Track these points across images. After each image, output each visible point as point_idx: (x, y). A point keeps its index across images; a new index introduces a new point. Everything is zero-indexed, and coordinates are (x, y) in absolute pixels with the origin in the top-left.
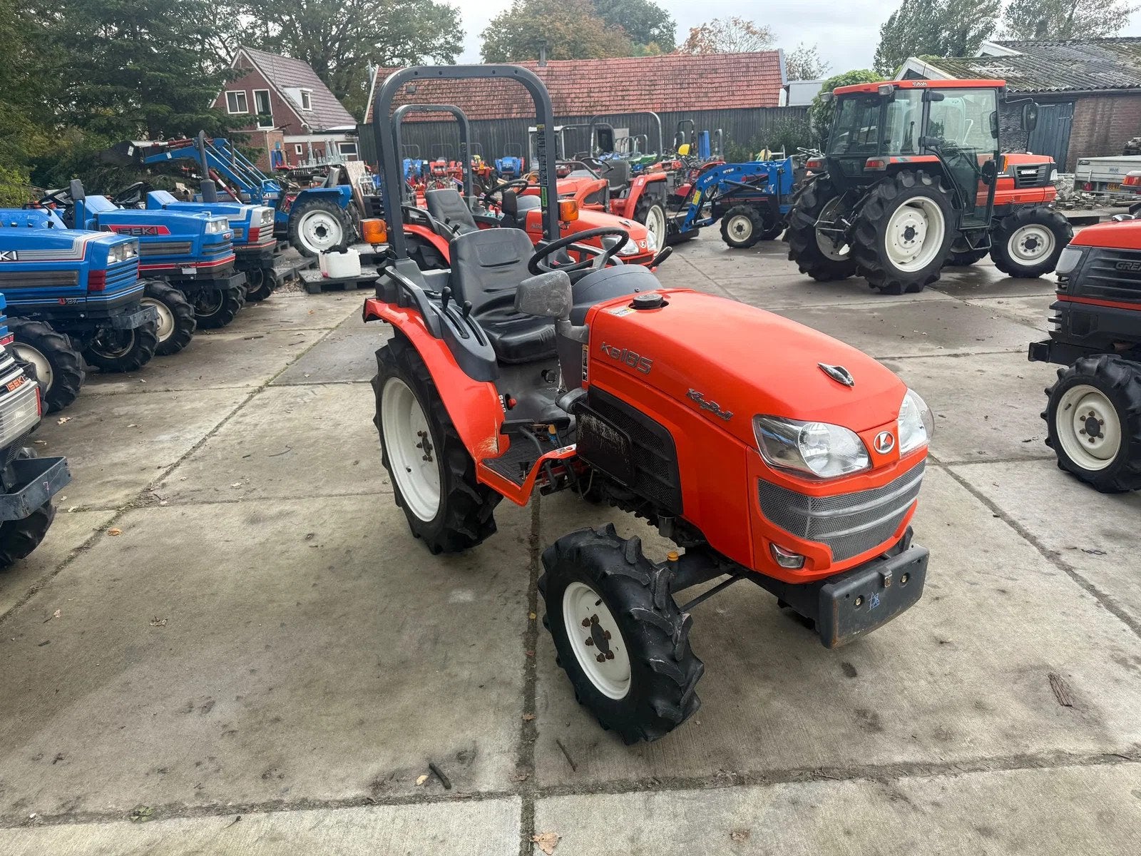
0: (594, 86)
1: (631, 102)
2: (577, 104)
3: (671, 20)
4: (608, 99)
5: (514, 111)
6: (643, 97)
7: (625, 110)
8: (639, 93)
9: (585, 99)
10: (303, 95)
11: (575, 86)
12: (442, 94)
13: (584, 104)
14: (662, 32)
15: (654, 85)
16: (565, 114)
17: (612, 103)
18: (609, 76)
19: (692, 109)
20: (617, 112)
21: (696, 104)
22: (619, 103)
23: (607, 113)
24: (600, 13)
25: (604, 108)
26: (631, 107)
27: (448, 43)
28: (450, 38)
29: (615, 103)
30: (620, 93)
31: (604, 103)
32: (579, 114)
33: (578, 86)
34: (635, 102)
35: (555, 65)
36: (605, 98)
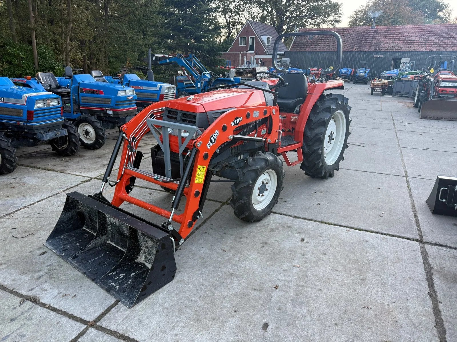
0: (396, 38)
1: (414, 46)
2: (386, 46)
3: (450, 8)
4: (402, 44)
5: (355, 48)
6: (421, 44)
7: (410, 49)
8: (420, 41)
9: (391, 44)
10: (268, 39)
11: (387, 38)
12: (324, 40)
13: (389, 46)
14: (444, 14)
15: (429, 38)
16: (379, 50)
17: (405, 46)
18: (405, 33)
19: (448, 50)
20: (406, 50)
21: (451, 48)
22: (408, 46)
23: (400, 50)
24: (411, 5)
25: (399, 48)
26: (414, 48)
27: (334, 19)
28: (336, 17)
29: (406, 46)
30: (409, 42)
31: (400, 46)
32: (386, 50)
33: (388, 38)
34: (416, 46)
35: (379, 28)
36: (401, 44)
